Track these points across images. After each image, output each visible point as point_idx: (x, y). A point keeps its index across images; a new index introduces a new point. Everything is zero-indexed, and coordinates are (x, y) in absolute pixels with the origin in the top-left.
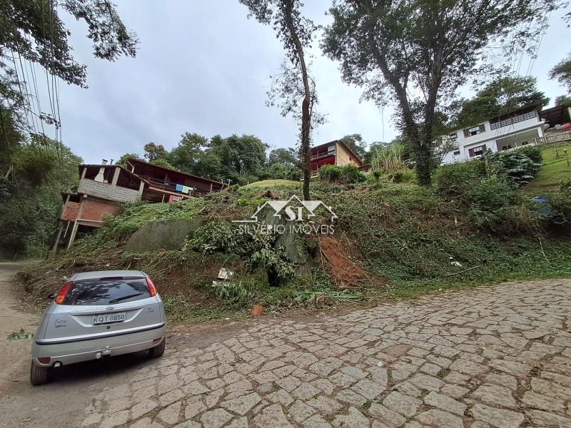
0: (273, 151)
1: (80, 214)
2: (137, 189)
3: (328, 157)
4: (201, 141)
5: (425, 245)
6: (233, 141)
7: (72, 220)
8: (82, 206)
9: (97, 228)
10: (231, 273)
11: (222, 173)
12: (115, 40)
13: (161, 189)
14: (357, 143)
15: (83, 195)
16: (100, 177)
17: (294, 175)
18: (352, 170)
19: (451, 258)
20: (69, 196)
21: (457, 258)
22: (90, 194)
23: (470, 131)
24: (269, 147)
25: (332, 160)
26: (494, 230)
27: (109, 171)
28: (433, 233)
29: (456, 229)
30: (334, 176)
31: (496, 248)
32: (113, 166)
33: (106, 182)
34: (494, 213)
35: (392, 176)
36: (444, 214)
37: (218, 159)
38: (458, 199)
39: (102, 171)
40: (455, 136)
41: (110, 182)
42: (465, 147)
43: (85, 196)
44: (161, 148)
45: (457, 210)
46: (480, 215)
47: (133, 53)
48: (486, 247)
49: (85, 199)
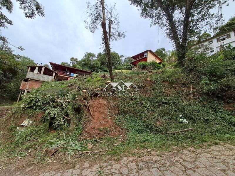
0: (126, 58)
1: (28, 87)
2: (52, 76)
3: (144, 58)
4: (93, 55)
5: (164, 106)
7: (24, 89)
8: (28, 84)
10: (31, 122)
11: (101, 68)
12: (35, 9)
13: (64, 75)
14: (164, 52)
15: (29, 79)
16: (36, 71)
17: (129, 68)
18: (154, 64)
19: (181, 116)
20: (23, 79)
21: (185, 116)
22: (32, 78)
23: (221, 38)
24: (123, 56)
25: (146, 59)
26: (220, 95)
27: (40, 68)
28: (173, 97)
29: (190, 94)
30: (144, 67)
31: (219, 109)
32: (41, 66)
33: (39, 73)
34: (218, 83)
35: (173, 65)
36: (184, 84)
37: (99, 63)
38: (195, 74)
39: (37, 68)
40: (212, 42)
41: (40, 73)
42: (217, 47)
43: (30, 79)
44: (76, 59)
45: (193, 81)
46: (207, 84)
47: (42, 14)
48: (212, 108)
49: (29, 80)
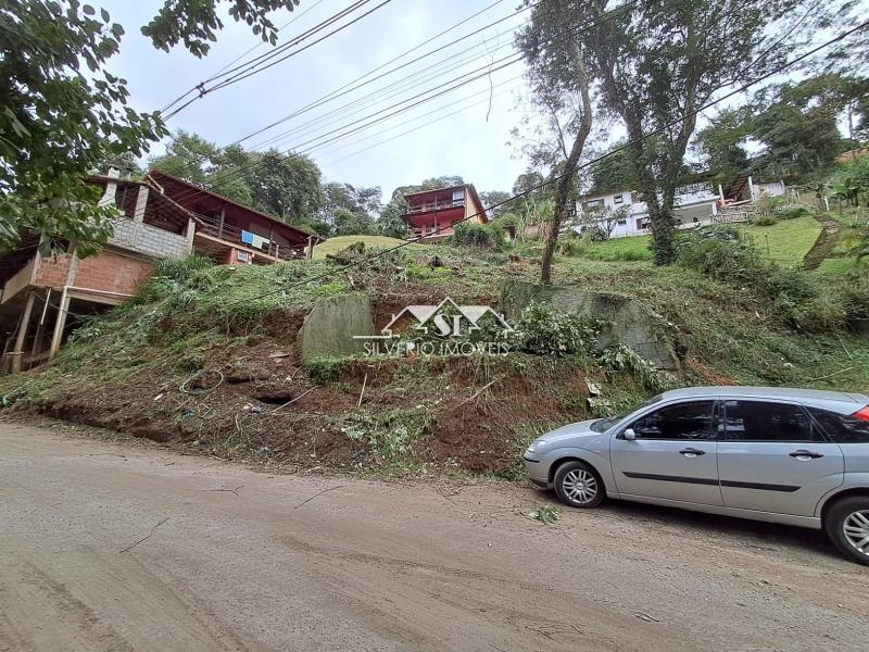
1: (71, 276)
2: (184, 233)
3: (453, 208)
4: (207, 151)
6: (272, 162)
7: (57, 288)
8: (73, 260)
9: (112, 307)
16: (109, 200)
19: (783, 359)
25: (460, 213)
27: (127, 191)
32: (133, 183)
33: (122, 212)
39: (112, 190)
40: (620, 200)
41: (130, 215)
42: (632, 216)
